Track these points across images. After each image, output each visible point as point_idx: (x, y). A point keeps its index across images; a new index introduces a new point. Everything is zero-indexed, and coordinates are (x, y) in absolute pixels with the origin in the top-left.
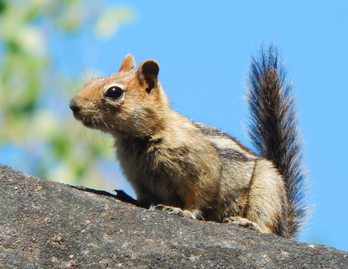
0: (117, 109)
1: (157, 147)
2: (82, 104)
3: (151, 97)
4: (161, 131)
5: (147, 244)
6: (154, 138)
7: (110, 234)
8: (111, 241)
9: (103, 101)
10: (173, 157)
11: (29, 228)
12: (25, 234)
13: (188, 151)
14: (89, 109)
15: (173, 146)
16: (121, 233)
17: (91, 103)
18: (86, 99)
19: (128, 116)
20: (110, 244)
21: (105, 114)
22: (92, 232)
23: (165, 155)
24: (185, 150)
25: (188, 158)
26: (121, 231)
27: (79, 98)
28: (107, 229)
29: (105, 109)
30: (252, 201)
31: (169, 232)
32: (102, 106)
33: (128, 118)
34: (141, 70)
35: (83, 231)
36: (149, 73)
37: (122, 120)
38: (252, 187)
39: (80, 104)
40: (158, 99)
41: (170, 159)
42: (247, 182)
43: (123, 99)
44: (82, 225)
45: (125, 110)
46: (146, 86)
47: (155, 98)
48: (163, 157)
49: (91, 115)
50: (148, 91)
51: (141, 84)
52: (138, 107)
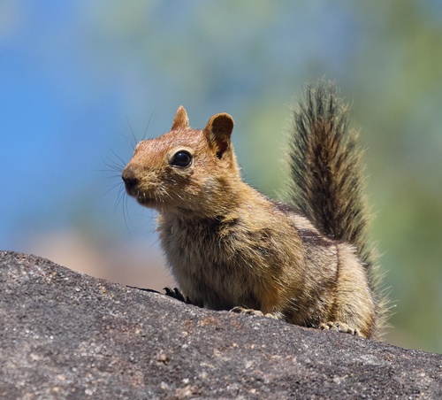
0: (186, 181)
1: (232, 229)
2: (141, 175)
3: (224, 164)
4: (237, 209)
5: (277, 362)
6: (229, 217)
7: (222, 349)
8: (226, 359)
9: (169, 170)
10: (253, 243)
11: (121, 344)
12: (118, 352)
13: (270, 234)
14: (151, 181)
15: (253, 229)
16: (236, 348)
17: (153, 173)
18: (146, 169)
19: (199, 190)
20: (227, 363)
21: (170, 188)
22: (198, 348)
23: (242, 241)
24: (267, 233)
25: (272, 244)
26: (235, 345)
27: (137, 167)
28: (216, 344)
29: (170, 182)
30: (341, 298)
31: (293, 346)
32: (167, 177)
33: (200, 193)
34: (210, 128)
35: (185, 346)
36: (221, 132)
37: (192, 195)
38: (339, 279)
39: (138, 174)
40: (231, 166)
41: (250, 245)
42: (333, 274)
43: (192, 167)
44: (180, 338)
45: (196, 182)
46: (216, 149)
47: (228, 165)
48: (241, 244)
49: (153, 189)
50: (219, 155)
51: (211, 146)
52: (211, 177)
